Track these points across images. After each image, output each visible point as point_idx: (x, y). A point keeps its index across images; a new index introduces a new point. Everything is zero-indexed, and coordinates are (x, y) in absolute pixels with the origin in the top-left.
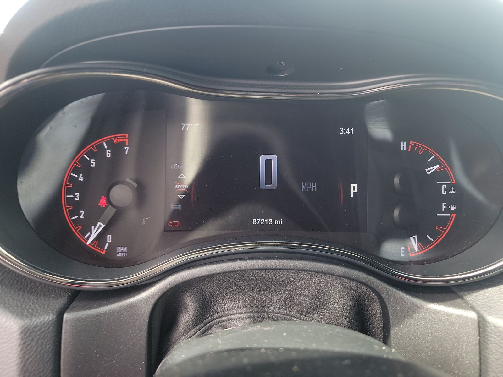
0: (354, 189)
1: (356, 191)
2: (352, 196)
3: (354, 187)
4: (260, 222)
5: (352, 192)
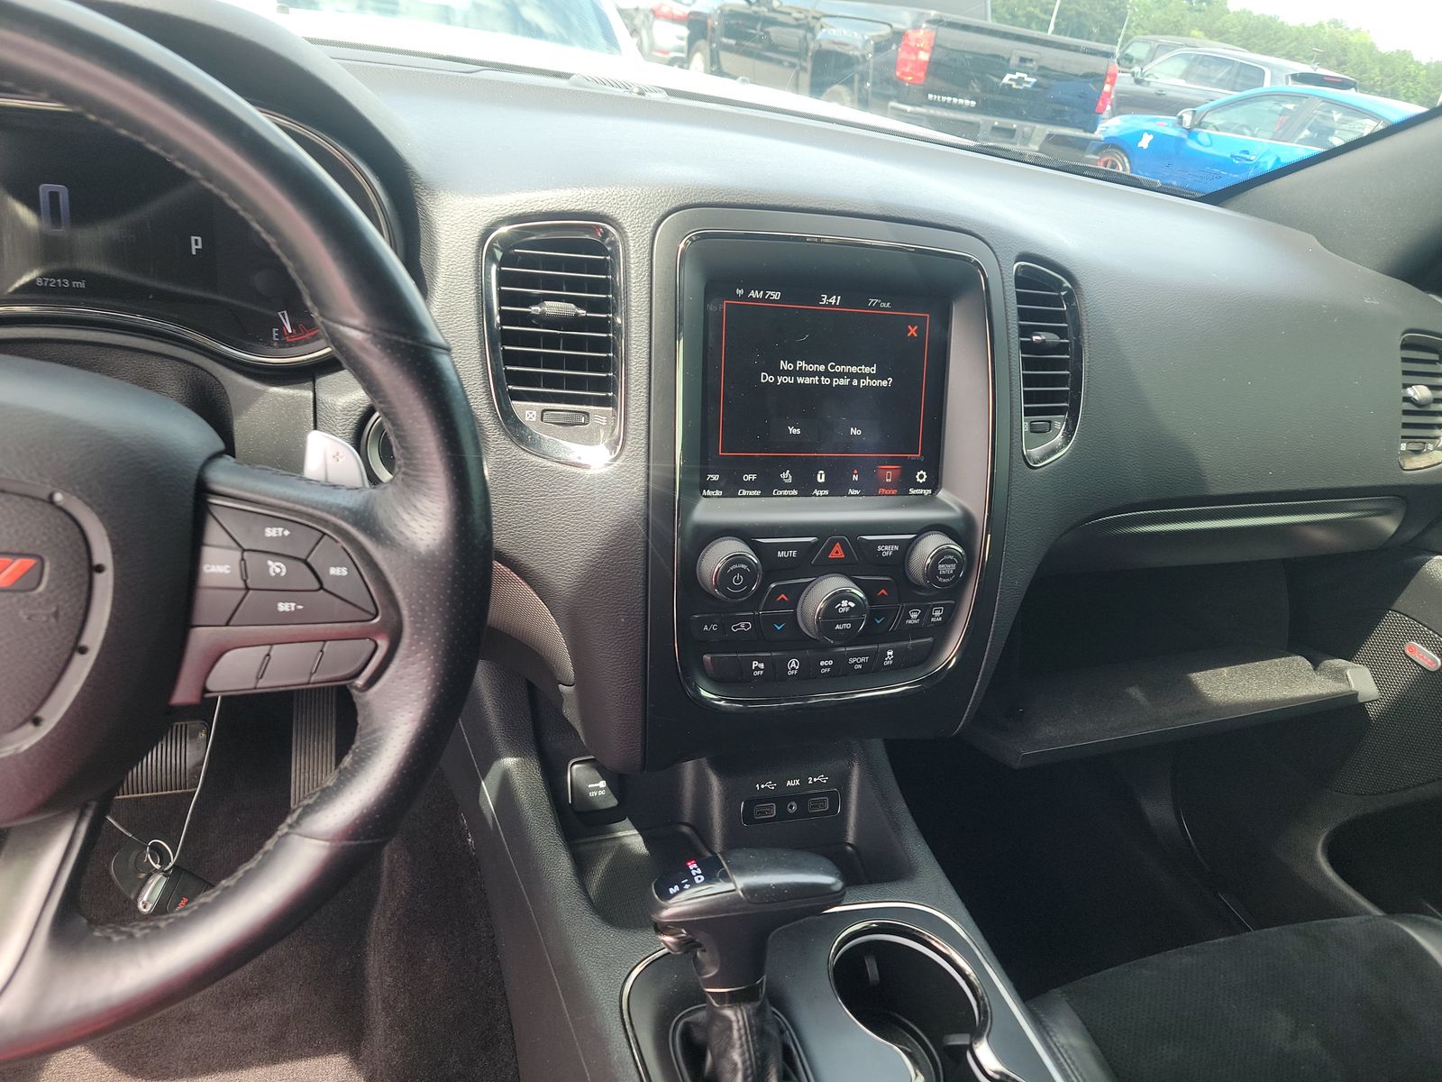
0: (197, 244)
1: (200, 247)
2: (194, 253)
3: (196, 240)
4: (49, 282)
5: (194, 247)
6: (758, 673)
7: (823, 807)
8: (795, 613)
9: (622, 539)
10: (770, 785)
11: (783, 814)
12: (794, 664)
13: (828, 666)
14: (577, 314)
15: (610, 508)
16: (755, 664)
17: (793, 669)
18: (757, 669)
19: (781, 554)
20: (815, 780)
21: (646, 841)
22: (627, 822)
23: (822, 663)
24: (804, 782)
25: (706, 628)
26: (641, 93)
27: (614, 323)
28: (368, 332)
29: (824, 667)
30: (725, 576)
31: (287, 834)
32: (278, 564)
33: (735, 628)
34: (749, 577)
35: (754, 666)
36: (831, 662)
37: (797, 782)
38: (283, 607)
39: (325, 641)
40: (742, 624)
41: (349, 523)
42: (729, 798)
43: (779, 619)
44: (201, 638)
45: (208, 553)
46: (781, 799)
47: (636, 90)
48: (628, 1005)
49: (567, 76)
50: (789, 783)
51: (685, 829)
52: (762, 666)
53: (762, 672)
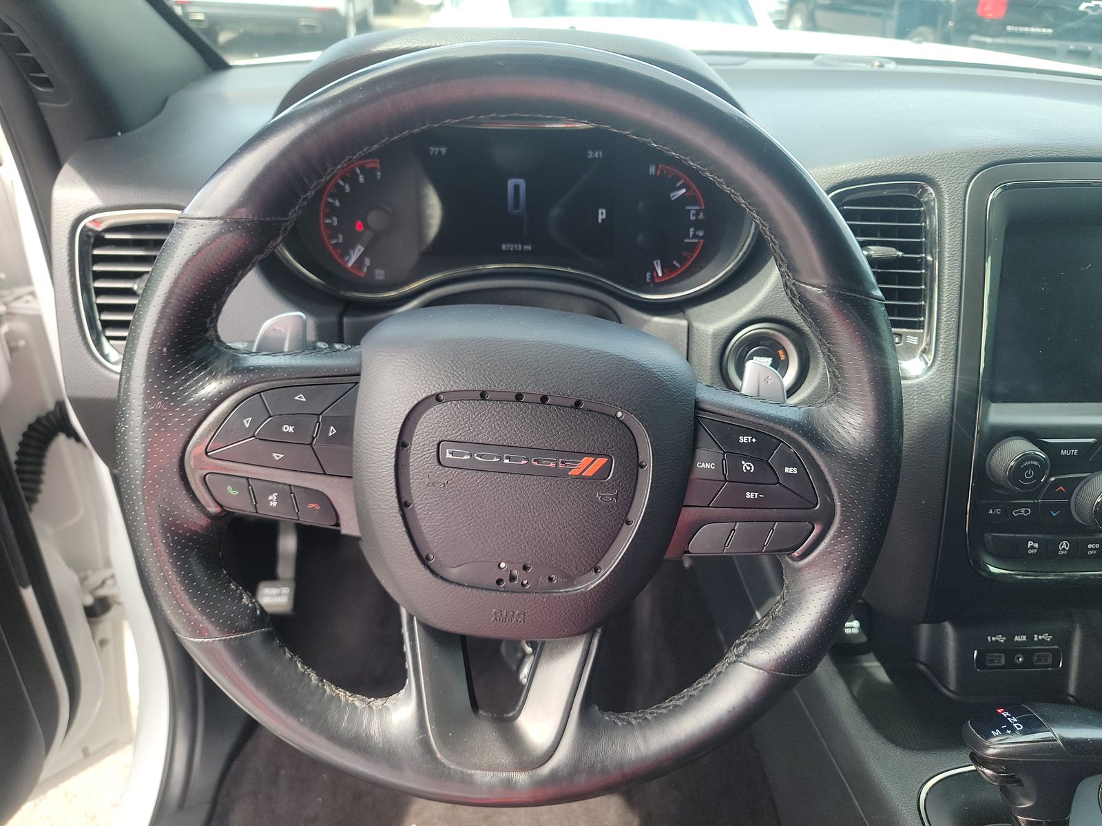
0: (602, 215)
1: (604, 217)
2: (602, 222)
4: (510, 247)
5: (600, 217)
6: (1032, 551)
7: (1046, 660)
8: (1069, 503)
9: (928, 437)
10: (1001, 639)
11: (1011, 663)
12: (1064, 545)
13: (1095, 549)
14: (898, 256)
15: (919, 412)
16: (1030, 544)
17: (1064, 549)
18: (1032, 547)
19: (1063, 453)
20: (1040, 637)
21: (888, 672)
22: (871, 655)
23: (1089, 546)
24: (1030, 638)
25: (991, 512)
26: (881, 66)
27: (926, 261)
28: (823, 288)
29: (1092, 549)
30: (1018, 471)
31: (735, 662)
32: (748, 463)
33: (1016, 513)
34: (1039, 472)
35: (1029, 545)
36: (1097, 546)
37: (1024, 638)
38: (749, 495)
39: (776, 522)
40: (1023, 510)
41: (799, 434)
42: (964, 648)
43: (1056, 507)
44: (688, 515)
45: (700, 453)
46: (1011, 650)
47: (877, 63)
48: (927, 817)
49: (810, 57)
50: (1017, 638)
51: (922, 667)
52: (1036, 545)
53: (1035, 551)
